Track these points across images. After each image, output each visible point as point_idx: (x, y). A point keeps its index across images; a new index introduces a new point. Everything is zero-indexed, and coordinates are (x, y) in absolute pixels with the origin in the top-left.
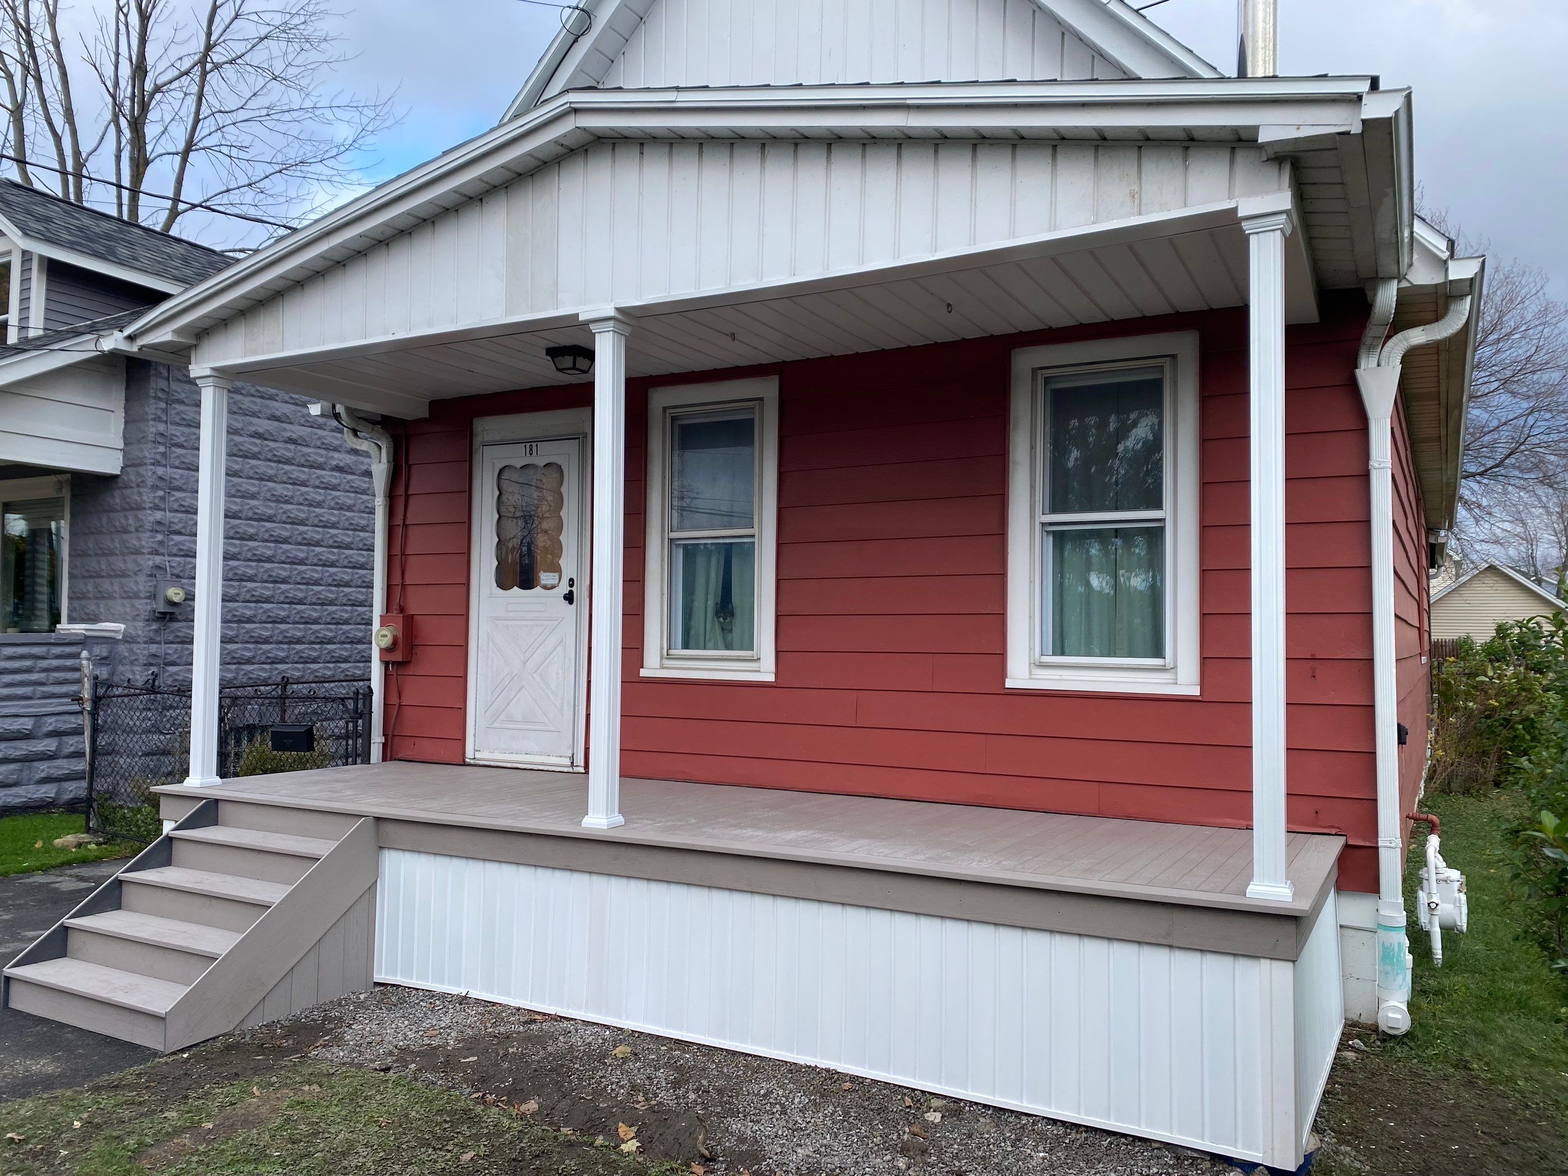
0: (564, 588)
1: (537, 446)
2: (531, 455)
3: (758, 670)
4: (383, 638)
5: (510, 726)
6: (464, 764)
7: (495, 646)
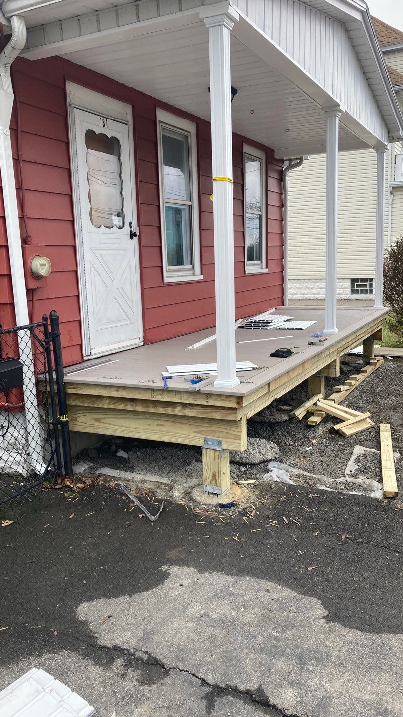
0: (127, 229)
1: (107, 121)
2: (104, 126)
3: (194, 275)
4: (43, 268)
5: (109, 326)
6: (83, 361)
7: (96, 270)
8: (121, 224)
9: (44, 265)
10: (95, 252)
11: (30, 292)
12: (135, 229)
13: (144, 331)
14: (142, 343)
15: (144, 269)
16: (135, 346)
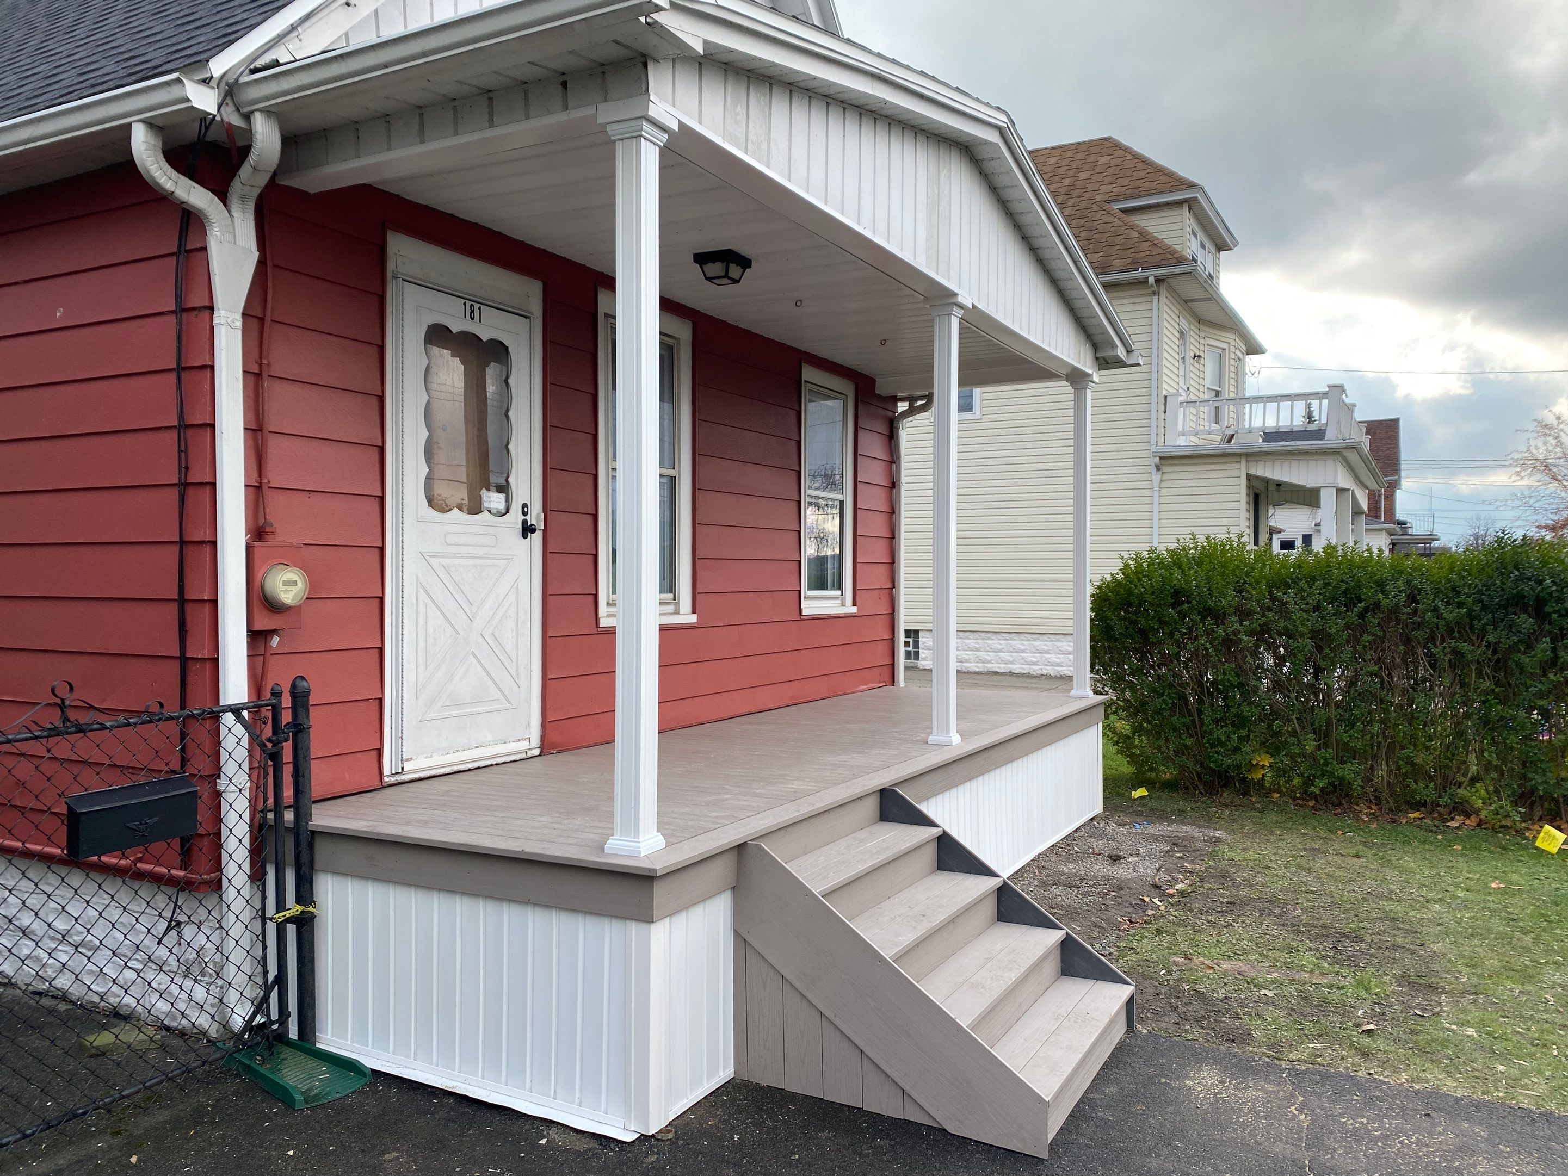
1: (480, 308)
2: (473, 319)
3: (677, 612)
4: (289, 588)
5: (455, 713)
6: (385, 787)
7: (431, 598)
8: (502, 506)
9: (295, 583)
10: (432, 560)
11: (256, 637)
12: (536, 517)
13: (543, 725)
14: (537, 752)
15: (550, 598)
16: (517, 757)
